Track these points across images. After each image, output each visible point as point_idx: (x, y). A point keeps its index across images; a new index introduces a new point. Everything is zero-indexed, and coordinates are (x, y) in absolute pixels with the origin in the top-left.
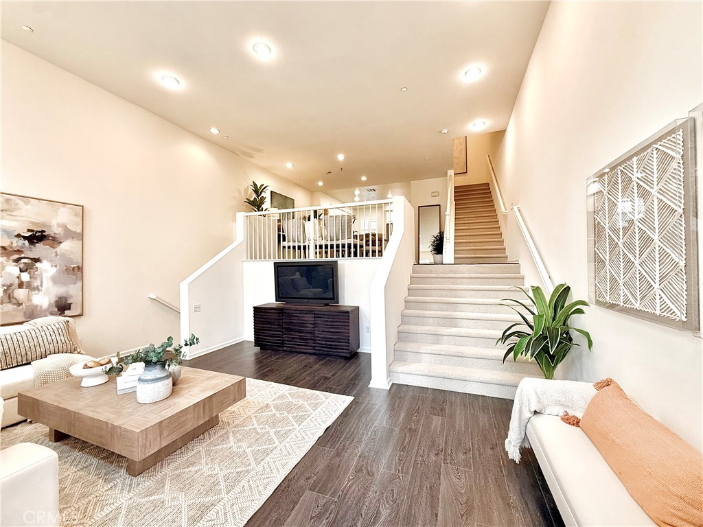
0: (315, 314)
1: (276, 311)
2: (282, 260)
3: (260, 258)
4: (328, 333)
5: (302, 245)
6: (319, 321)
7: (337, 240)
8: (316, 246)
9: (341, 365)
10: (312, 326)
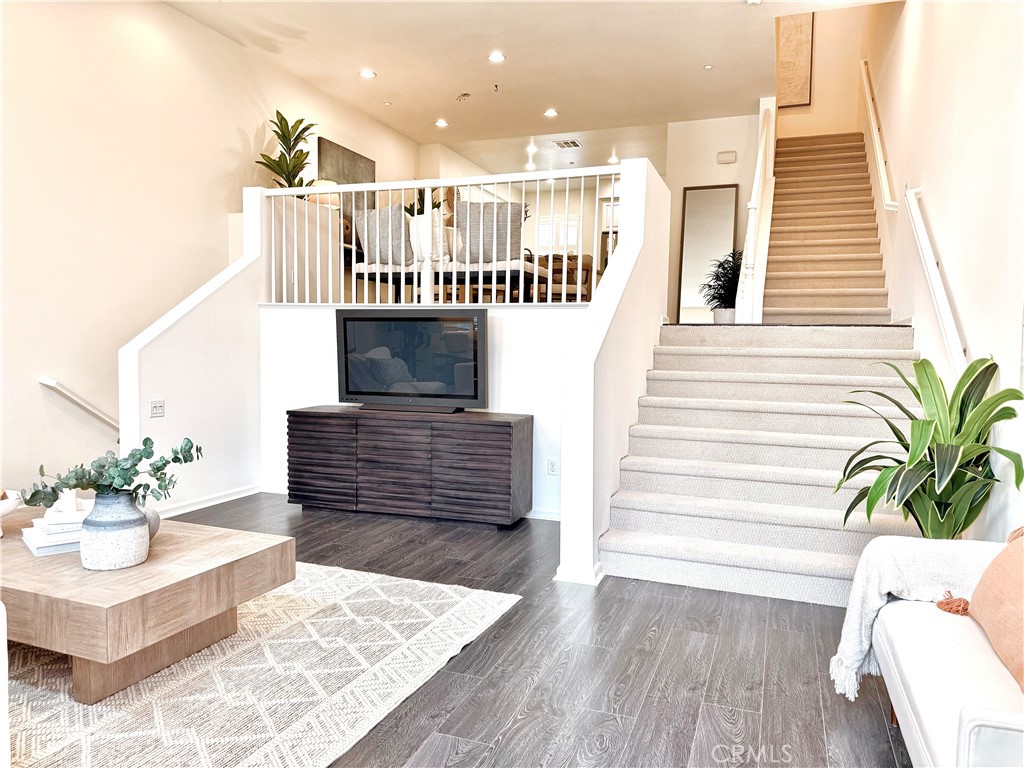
0: (432, 429)
1: (340, 422)
2: (354, 305)
3: (302, 299)
4: (462, 472)
5: (403, 270)
6: (442, 444)
7: (487, 261)
8: (437, 275)
9: (492, 541)
10: (424, 455)
